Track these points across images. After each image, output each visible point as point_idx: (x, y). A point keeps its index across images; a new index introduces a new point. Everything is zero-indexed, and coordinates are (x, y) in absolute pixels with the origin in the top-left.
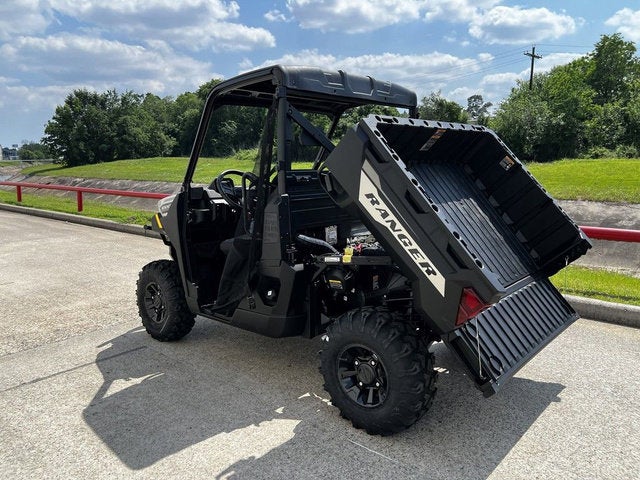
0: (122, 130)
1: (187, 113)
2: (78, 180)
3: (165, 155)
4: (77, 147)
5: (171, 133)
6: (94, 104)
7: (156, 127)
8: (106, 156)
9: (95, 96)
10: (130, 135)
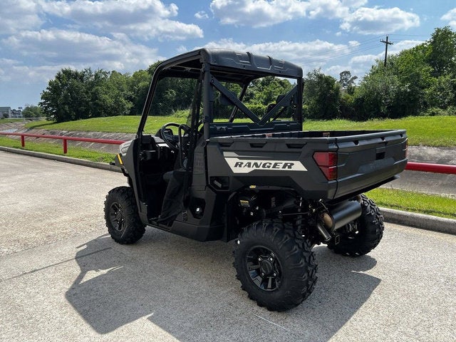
0: (95, 96)
1: (140, 85)
2: (64, 132)
3: (125, 114)
4: (63, 109)
5: (130, 99)
6: (75, 78)
7: (118, 95)
8: (84, 116)
9: (77, 73)
10: (100, 100)
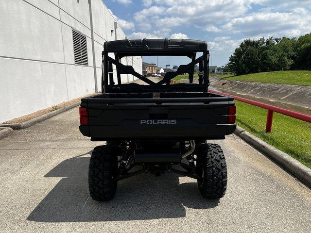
0: (264, 57)
1: (303, 46)
2: (238, 82)
3: (285, 70)
4: (241, 67)
6: (252, 46)
7: (283, 55)
8: (254, 71)
10: (267, 60)
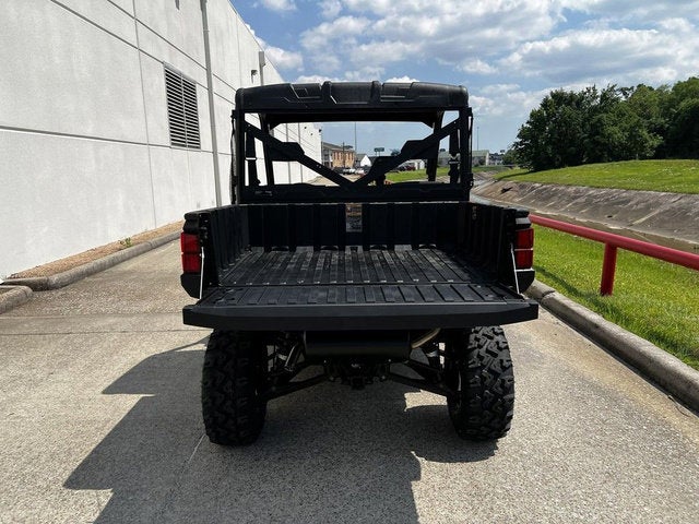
0: (597, 129)
1: (683, 104)
2: (537, 185)
4: (545, 151)
5: (659, 130)
6: (569, 104)
7: (638, 124)
8: (574, 160)
9: (572, 95)
10: (603, 136)
